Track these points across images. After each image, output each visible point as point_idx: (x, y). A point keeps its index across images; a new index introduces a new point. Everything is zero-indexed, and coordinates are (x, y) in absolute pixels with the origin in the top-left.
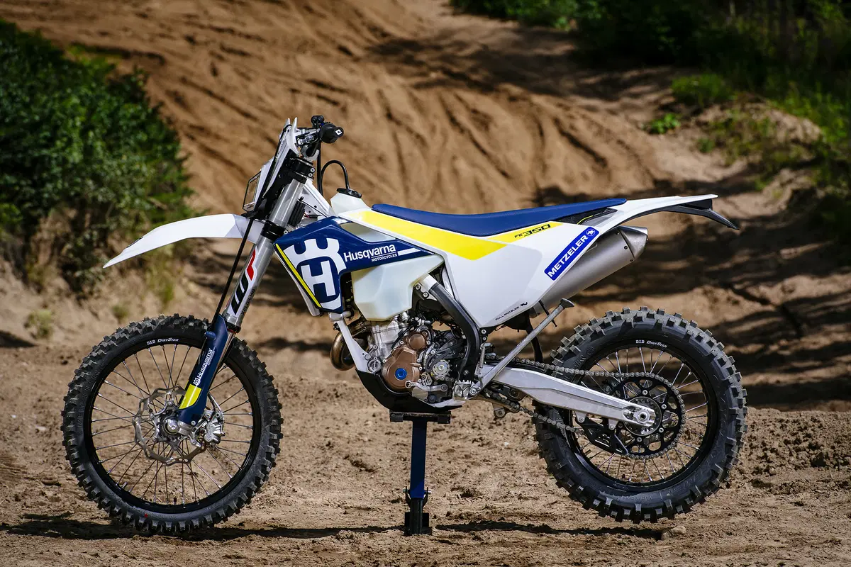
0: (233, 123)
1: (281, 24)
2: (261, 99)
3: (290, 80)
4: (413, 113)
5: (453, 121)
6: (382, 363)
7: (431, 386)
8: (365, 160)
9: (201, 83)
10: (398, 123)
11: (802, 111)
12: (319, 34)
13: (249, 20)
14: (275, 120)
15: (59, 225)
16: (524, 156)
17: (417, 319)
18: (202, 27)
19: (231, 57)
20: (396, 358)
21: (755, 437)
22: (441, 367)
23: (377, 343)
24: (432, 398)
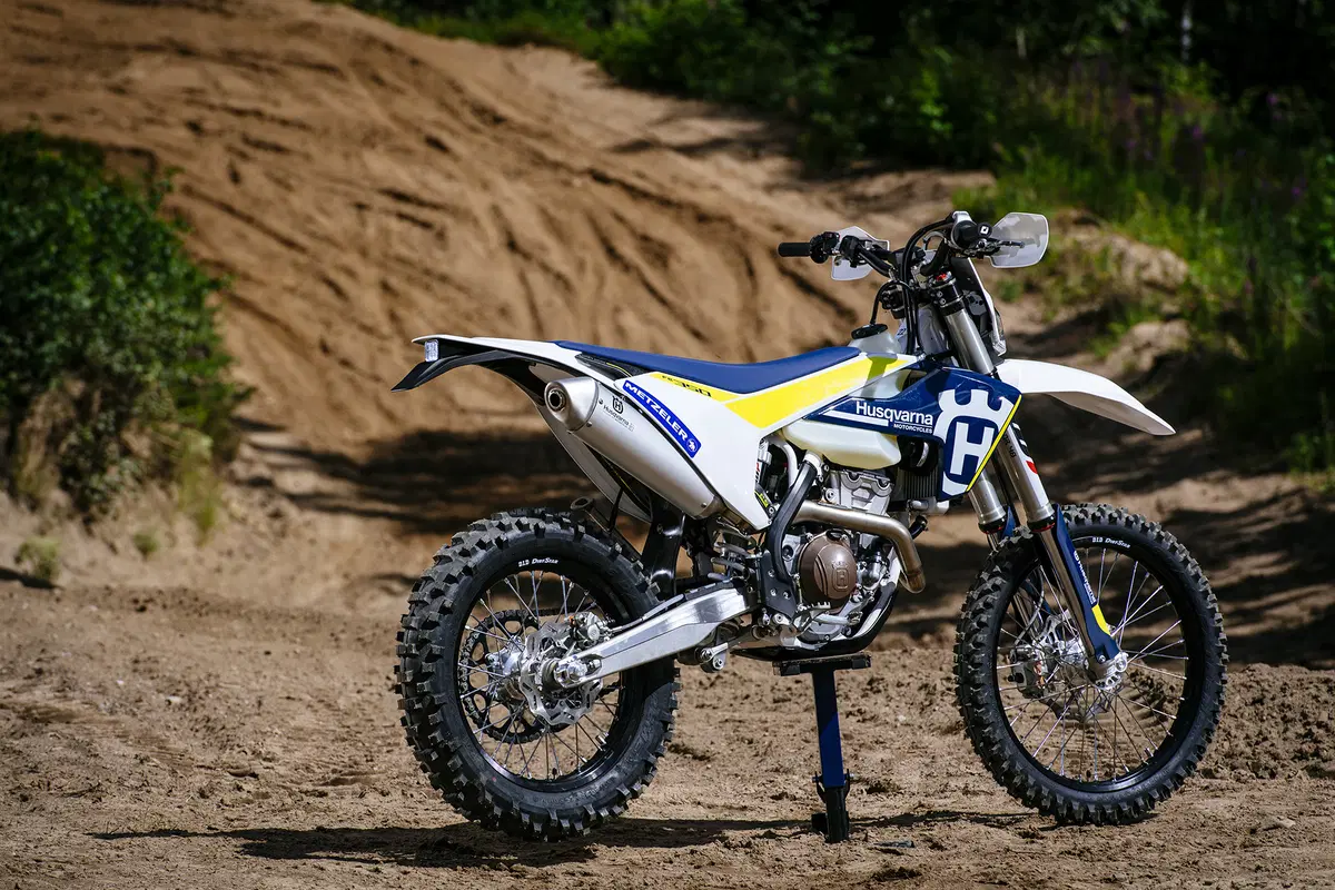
0: (269, 257)
1: (336, 105)
2: (310, 219)
3: (354, 191)
4: (549, 241)
5: (612, 253)
8: (480, 312)
9: (215, 195)
10: (527, 256)
11: (1157, 237)
12: (395, 118)
13: (285, 97)
14: (333, 251)
15: (57, 407)
16: (725, 307)
18: (212, 107)
19: (260, 155)
21: (1289, 706)
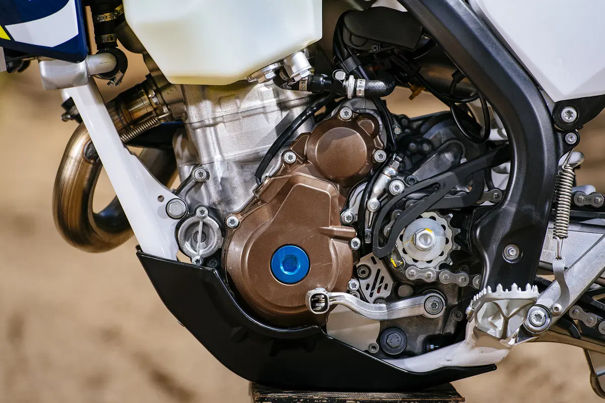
6: (224, 228)
7: (390, 300)
17: (340, 75)
20: (274, 210)
22: (425, 236)
23: (205, 159)
24: (395, 340)
